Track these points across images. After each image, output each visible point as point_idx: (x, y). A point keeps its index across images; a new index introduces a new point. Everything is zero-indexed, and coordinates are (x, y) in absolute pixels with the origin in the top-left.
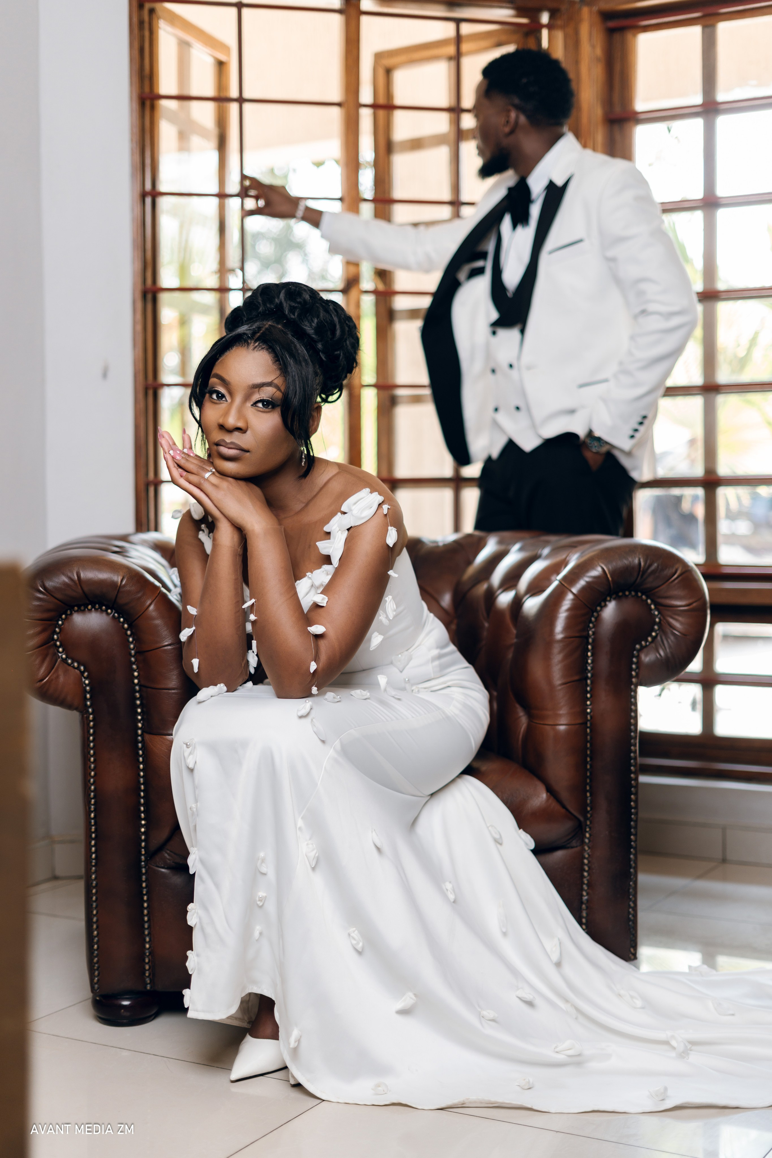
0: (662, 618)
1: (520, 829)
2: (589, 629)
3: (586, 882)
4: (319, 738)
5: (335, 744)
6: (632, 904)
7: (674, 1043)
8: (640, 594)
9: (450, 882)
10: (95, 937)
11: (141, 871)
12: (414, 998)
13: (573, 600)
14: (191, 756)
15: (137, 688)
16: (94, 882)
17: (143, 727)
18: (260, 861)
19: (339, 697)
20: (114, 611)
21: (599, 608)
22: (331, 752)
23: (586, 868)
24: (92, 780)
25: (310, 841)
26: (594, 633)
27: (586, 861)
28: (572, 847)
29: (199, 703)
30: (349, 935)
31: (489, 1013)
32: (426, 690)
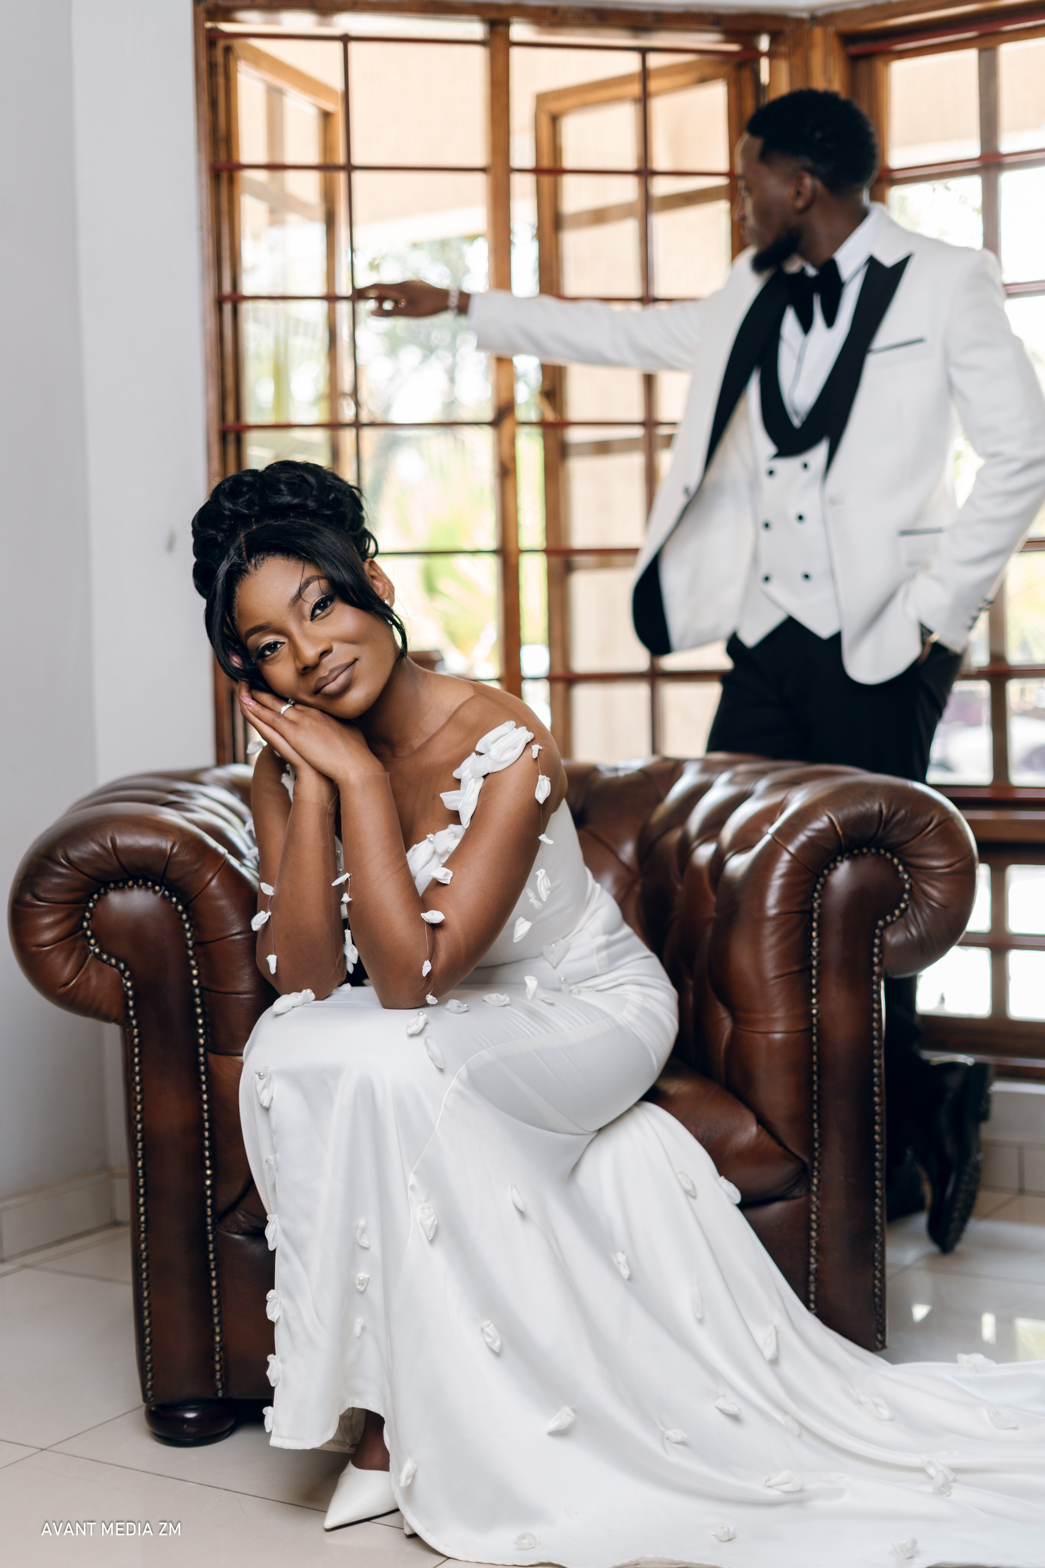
0: (913, 884)
1: (721, 1175)
2: (813, 900)
3: (814, 1245)
4: (436, 1066)
5: (459, 1071)
6: (878, 1274)
7: (931, 1471)
8: (882, 852)
9: (623, 1252)
10: (147, 1327)
11: (207, 1238)
12: (572, 1414)
13: (790, 862)
14: (266, 1091)
15: (197, 991)
16: (145, 1254)
17: (207, 1044)
18: (359, 1232)
19: (465, 1005)
20: (163, 888)
21: (826, 872)
22: (454, 1083)
23: (814, 1226)
24: (138, 1117)
25: (426, 1204)
26: (820, 906)
27: (813, 1217)
28: (795, 1198)
29: (277, 1015)
30: (482, 1330)
31: (677, 1434)
32: (590, 989)
